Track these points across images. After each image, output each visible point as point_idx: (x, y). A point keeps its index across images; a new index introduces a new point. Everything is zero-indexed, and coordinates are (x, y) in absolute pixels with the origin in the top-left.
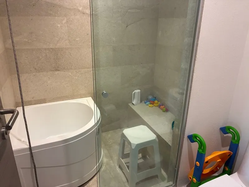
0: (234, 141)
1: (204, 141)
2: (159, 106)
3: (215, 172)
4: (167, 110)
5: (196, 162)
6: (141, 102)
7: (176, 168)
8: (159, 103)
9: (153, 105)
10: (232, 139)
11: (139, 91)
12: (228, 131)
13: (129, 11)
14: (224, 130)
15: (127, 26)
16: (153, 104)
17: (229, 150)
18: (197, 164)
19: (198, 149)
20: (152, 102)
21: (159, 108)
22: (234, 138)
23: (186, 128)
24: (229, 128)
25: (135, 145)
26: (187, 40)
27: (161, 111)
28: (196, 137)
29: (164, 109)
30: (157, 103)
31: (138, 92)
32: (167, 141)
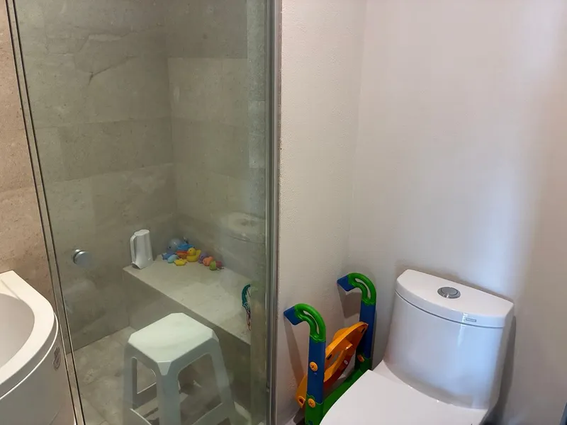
0: (366, 301)
1: (319, 315)
2: (201, 260)
3: (342, 372)
4: (220, 266)
5: (309, 362)
6: (154, 257)
7: (269, 388)
8: (199, 252)
9: (185, 260)
10: (363, 297)
11: (147, 232)
12: (353, 284)
13: (91, 37)
14: (346, 283)
15: (92, 76)
16: (184, 258)
17: (361, 320)
18: (313, 366)
19: (311, 334)
20: (182, 254)
21: (200, 265)
22: (365, 294)
23: (279, 296)
24: (354, 276)
25: (169, 366)
26: (255, 107)
27: (207, 270)
28: (301, 310)
29: (214, 264)
30: (195, 254)
31: (145, 236)
32: (237, 336)
